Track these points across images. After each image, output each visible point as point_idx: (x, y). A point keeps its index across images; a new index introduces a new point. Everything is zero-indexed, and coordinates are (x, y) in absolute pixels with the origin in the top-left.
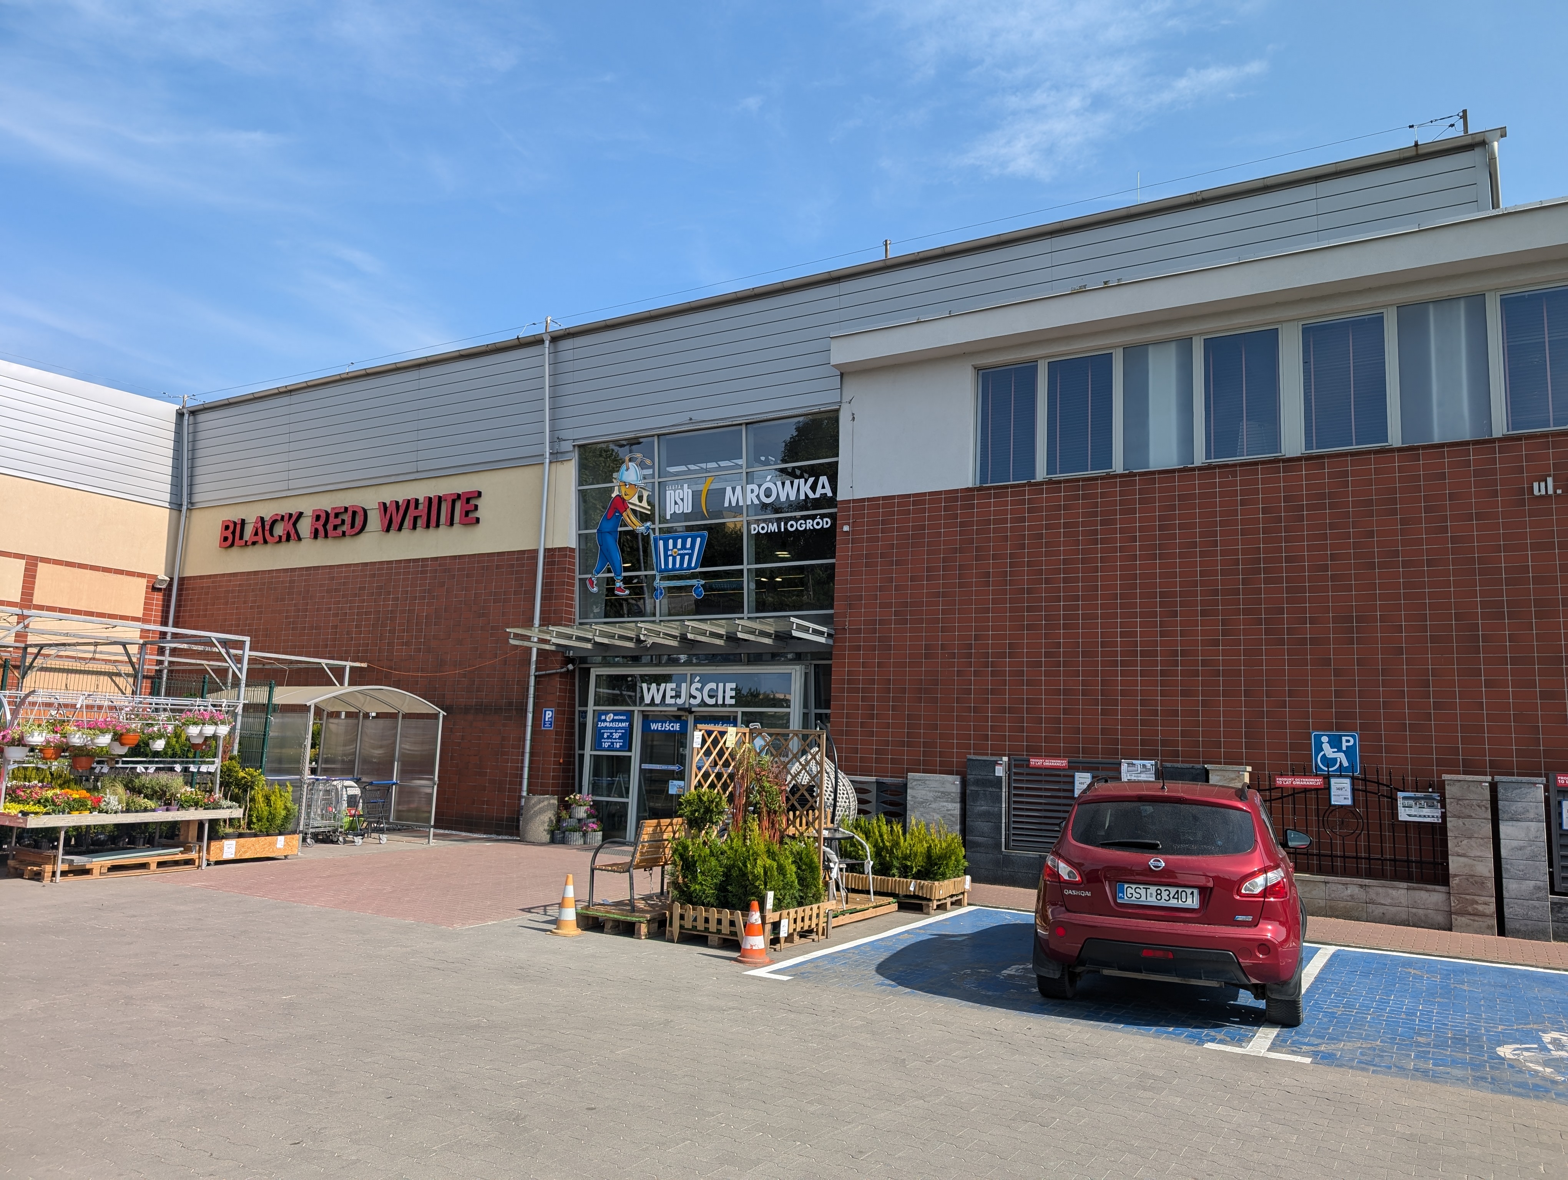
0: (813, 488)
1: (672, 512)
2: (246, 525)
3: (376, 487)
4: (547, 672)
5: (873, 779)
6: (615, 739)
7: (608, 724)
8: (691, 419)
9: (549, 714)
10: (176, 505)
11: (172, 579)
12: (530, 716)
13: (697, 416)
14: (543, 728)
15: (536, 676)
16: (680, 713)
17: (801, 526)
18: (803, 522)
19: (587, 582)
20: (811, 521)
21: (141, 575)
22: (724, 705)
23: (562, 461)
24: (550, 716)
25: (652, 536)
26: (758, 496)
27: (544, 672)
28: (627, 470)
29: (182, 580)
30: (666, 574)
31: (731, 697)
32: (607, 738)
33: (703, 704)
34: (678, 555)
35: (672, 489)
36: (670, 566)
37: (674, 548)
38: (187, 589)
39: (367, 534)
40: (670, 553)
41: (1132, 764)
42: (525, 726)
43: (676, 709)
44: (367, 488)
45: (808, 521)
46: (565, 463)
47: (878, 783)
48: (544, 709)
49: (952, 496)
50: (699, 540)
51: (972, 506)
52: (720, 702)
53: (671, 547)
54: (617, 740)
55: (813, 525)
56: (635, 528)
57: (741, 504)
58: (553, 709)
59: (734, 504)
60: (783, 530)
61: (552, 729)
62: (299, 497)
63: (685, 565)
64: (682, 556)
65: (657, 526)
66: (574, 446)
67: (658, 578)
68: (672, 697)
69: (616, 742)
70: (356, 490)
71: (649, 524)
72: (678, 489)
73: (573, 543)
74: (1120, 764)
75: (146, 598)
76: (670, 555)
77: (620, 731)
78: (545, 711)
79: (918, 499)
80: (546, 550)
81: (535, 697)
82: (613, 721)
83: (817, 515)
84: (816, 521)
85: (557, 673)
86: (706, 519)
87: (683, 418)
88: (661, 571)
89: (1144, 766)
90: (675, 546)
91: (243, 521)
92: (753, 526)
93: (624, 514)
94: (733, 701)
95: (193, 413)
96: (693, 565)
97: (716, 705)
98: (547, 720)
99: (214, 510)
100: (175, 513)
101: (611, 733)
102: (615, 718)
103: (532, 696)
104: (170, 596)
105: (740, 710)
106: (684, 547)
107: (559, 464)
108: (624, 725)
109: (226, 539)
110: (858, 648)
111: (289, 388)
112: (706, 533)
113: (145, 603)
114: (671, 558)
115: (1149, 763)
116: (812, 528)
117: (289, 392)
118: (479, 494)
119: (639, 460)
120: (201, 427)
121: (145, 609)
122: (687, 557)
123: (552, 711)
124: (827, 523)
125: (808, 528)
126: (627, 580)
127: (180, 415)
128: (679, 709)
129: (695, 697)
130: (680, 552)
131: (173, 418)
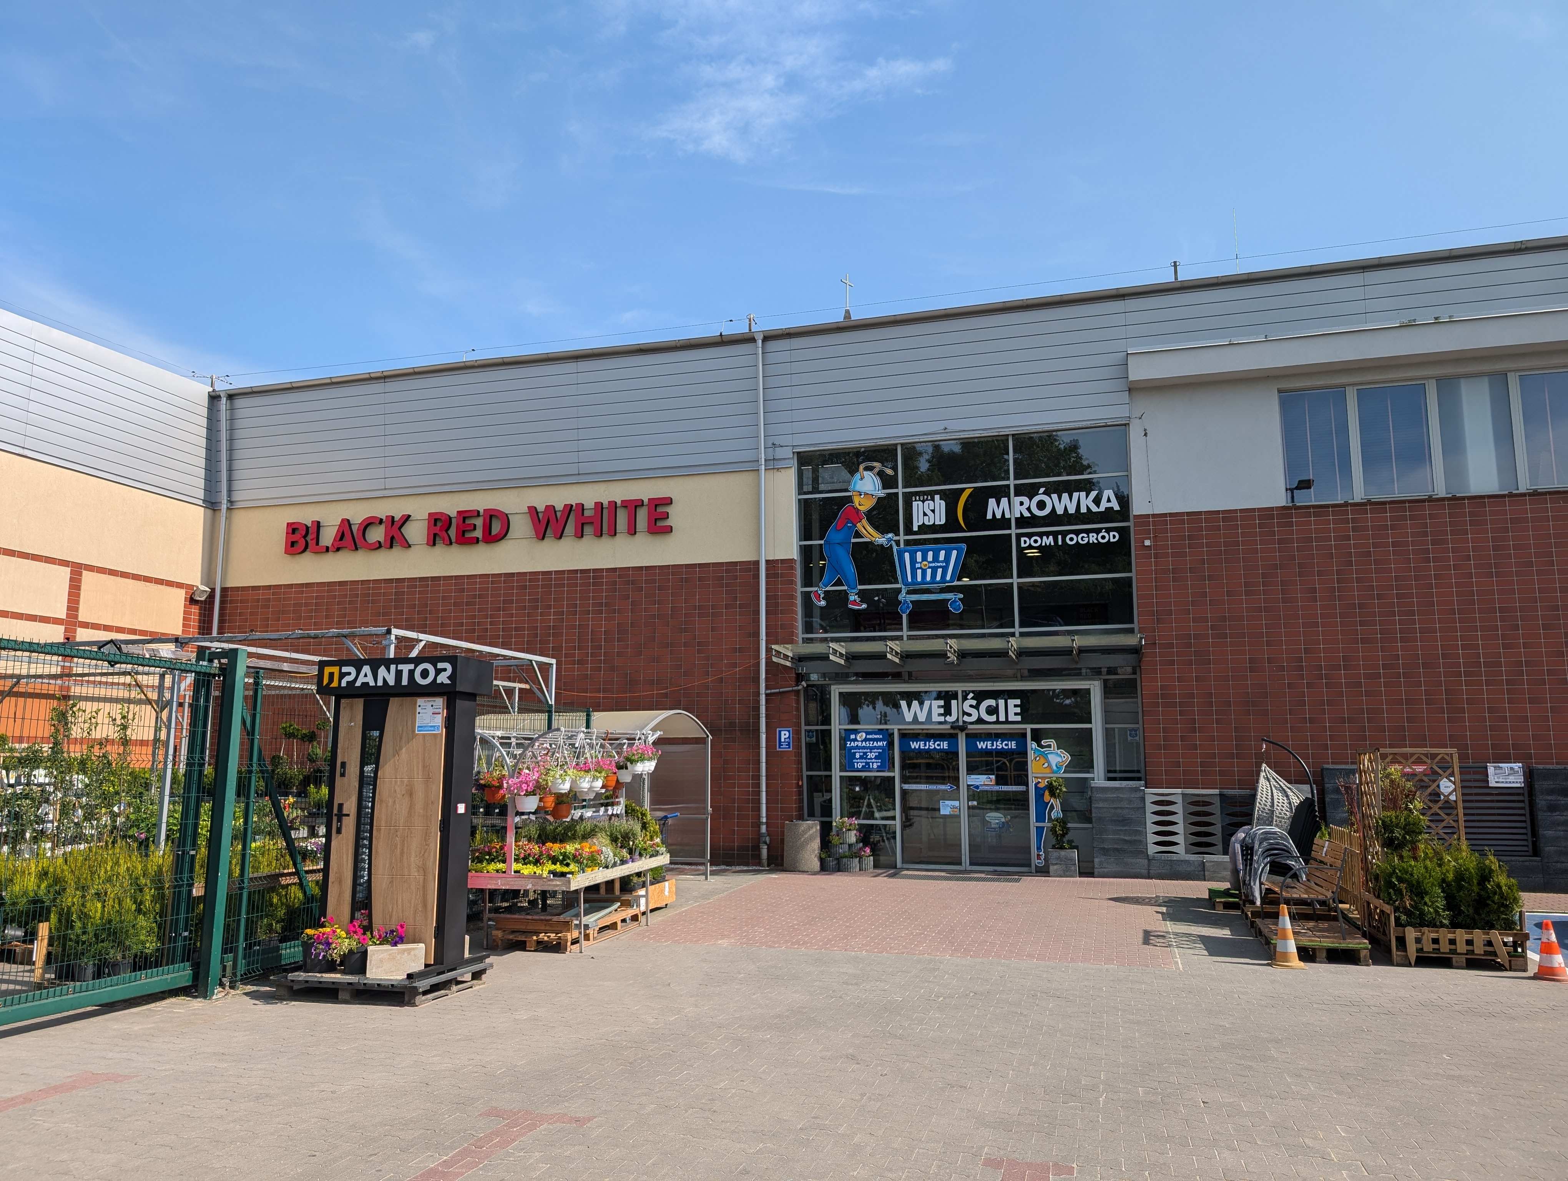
0: (1097, 501)
1: (921, 523)
2: (321, 528)
3: (519, 490)
4: (781, 690)
5: (1217, 791)
6: (871, 759)
7: (860, 744)
8: (946, 429)
9: (785, 735)
10: (211, 504)
11: (213, 590)
12: (763, 737)
13: (953, 426)
14: (778, 749)
15: (767, 695)
16: (952, 731)
17: (1082, 538)
18: (1085, 535)
19: (812, 595)
20: (1095, 535)
21: (179, 585)
22: (1007, 722)
23: (778, 469)
24: (787, 736)
25: (895, 548)
26: (1029, 509)
27: (778, 690)
28: (862, 479)
29: (224, 590)
30: (912, 588)
31: (1016, 714)
32: (860, 758)
33: (980, 721)
34: (929, 567)
35: (920, 500)
36: (919, 579)
37: (923, 561)
38: (231, 602)
39: (510, 542)
40: (918, 565)
41: (1499, 767)
42: (758, 746)
43: (948, 727)
44: (506, 490)
45: (1091, 535)
46: (783, 471)
47: (1221, 795)
48: (778, 730)
49: (1266, 513)
50: (955, 553)
51: (1291, 524)
52: (1002, 718)
53: (919, 559)
54: (873, 760)
55: (1097, 539)
56: (873, 539)
57: (1007, 516)
58: (791, 729)
59: (999, 516)
60: (1060, 543)
61: (791, 749)
62: (403, 499)
63: (938, 578)
64: (934, 570)
65: (902, 538)
66: (793, 453)
67: (904, 592)
68: (940, 715)
69: (873, 763)
70: (490, 492)
71: (890, 535)
72: (927, 500)
73: (793, 553)
74: (1486, 768)
75: (185, 612)
76: (919, 568)
77: (876, 750)
78: (780, 732)
79: (1229, 516)
80: (768, 562)
81: (767, 717)
82: (866, 740)
83: (1102, 529)
84: (1100, 535)
85: (793, 691)
86: (964, 531)
87: (938, 427)
88: (906, 584)
89: (1512, 768)
90: (924, 558)
91: (318, 525)
92: (1023, 539)
93: (859, 525)
94: (1019, 718)
95: (231, 397)
96: (948, 578)
97: (998, 722)
98: (783, 740)
99: (268, 510)
100: (209, 512)
101: (865, 753)
102: (868, 737)
103: (764, 715)
104: (212, 609)
105: (1029, 727)
106: (936, 559)
107: (775, 470)
108: (880, 744)
109: (293, 544)
110: (1172, 663)
111: (385, 374)
112: (964, 546)
113: (185, 619)
114: (919, 572)
115: (1517, 766)
116: (1096, 541)
117: (384, 378)
118: (668, 501)
119: (876, 470)
120: (239, 413)
121: (184, 625)
122: (940, 571)
123: (789, 731)
124: (1114, 537)
125: (1091, 542)
126: (861, 593)
127: (214, 398)
128: (952, 727)
129: (970, 715)
130: (931, 565)
131: (205, 401)
